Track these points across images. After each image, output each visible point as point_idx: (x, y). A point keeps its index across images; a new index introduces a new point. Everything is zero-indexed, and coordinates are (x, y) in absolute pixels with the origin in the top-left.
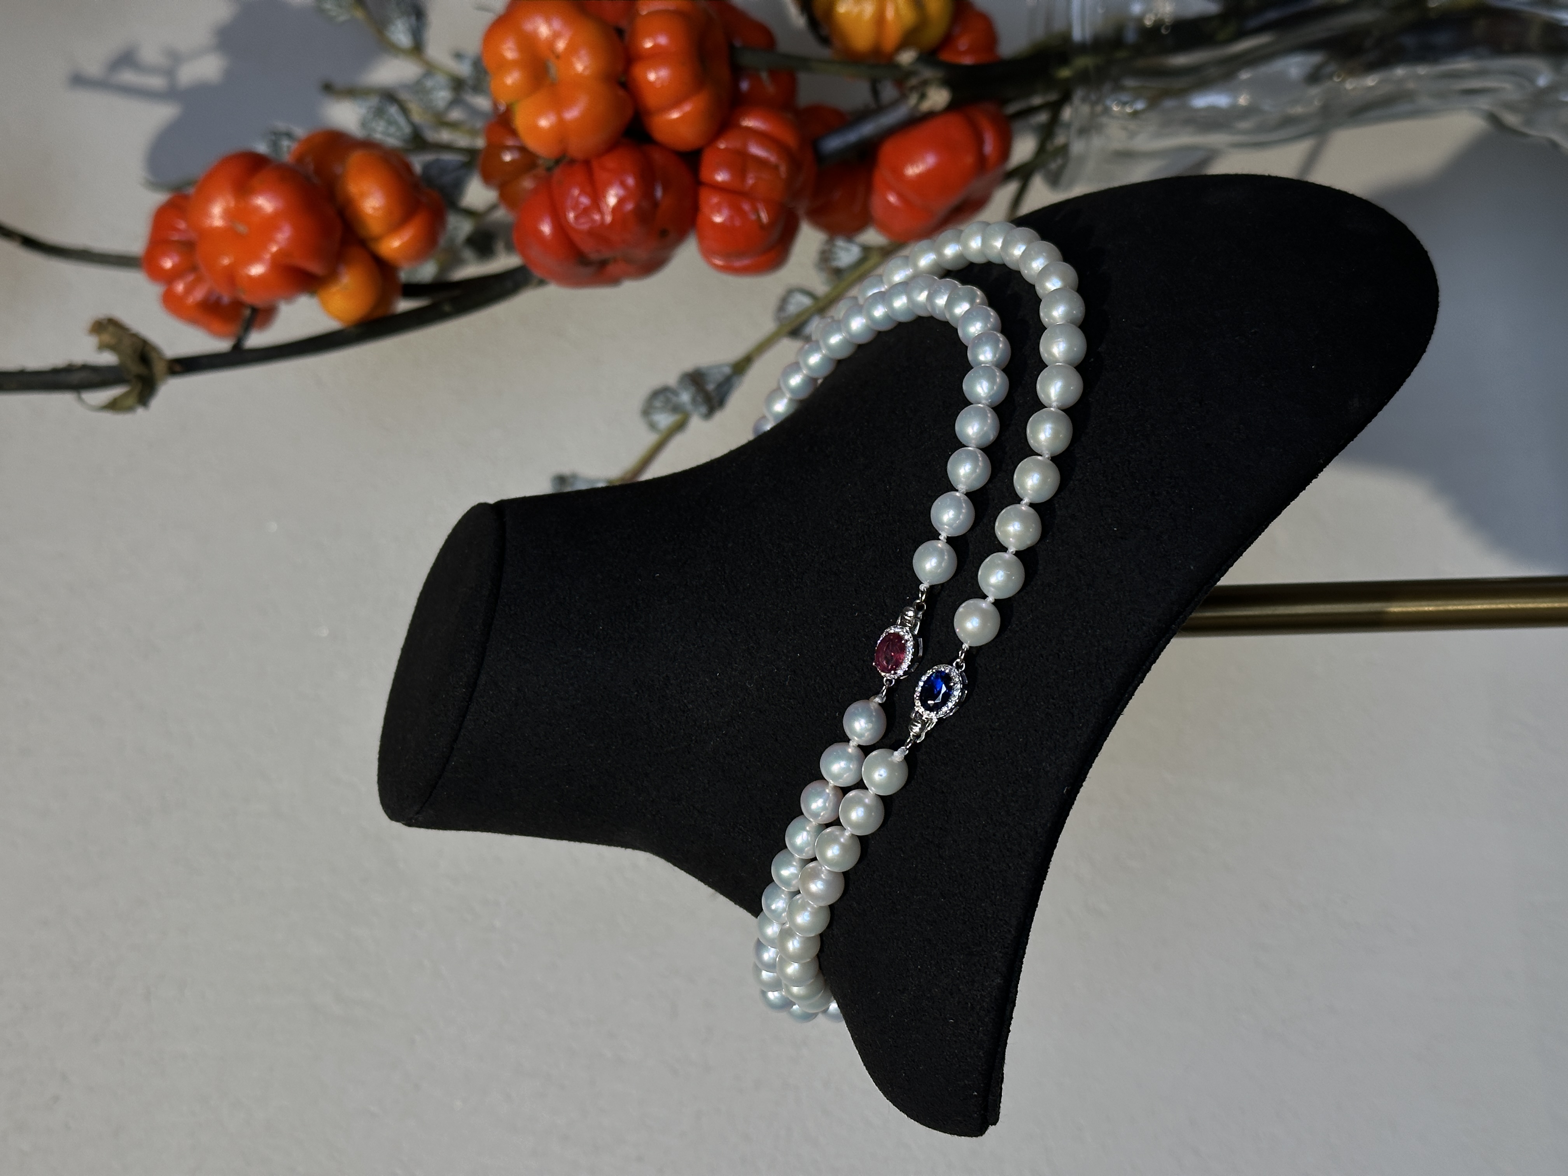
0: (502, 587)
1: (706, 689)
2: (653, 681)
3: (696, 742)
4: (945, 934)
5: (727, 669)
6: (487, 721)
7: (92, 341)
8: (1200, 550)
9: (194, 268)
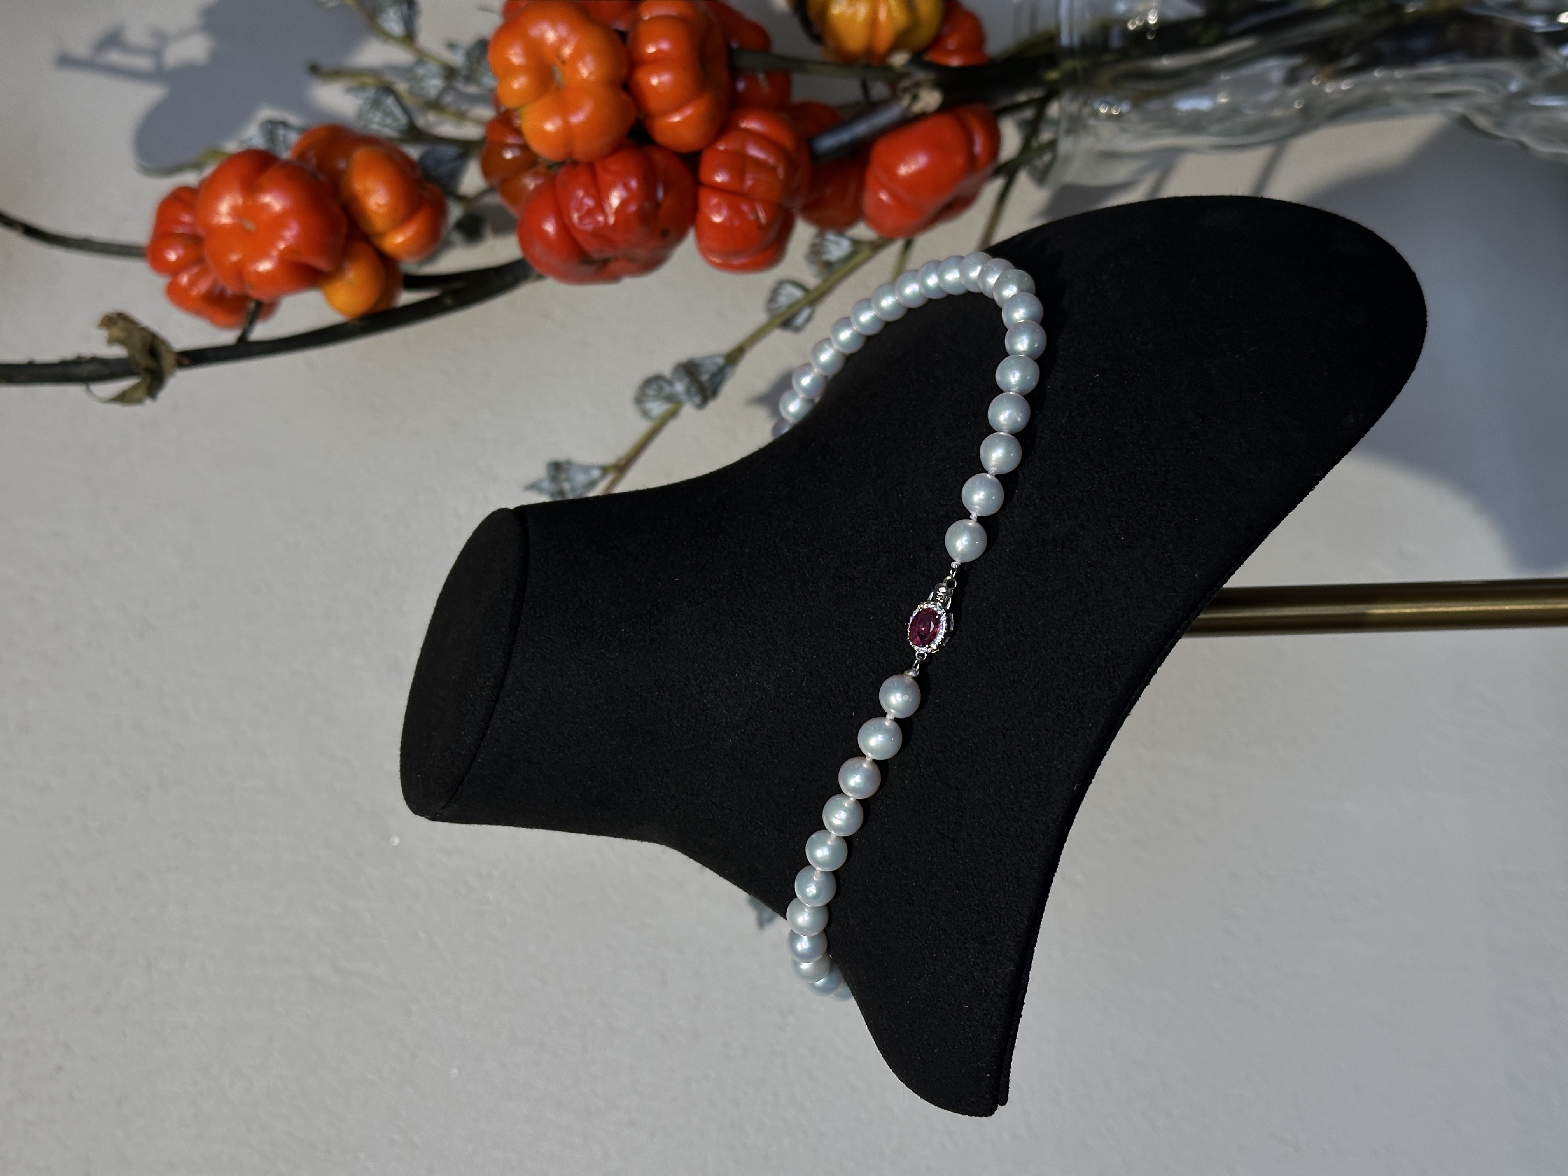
0: (527, 590)
1: (725, 689)
2: (673, 681)
3: (715, 740)
4: (960, 924)
5: (746, 670)
6: (513, 719)
7: (103, 334)
8: (1203, 559)
9: (199, 261)
